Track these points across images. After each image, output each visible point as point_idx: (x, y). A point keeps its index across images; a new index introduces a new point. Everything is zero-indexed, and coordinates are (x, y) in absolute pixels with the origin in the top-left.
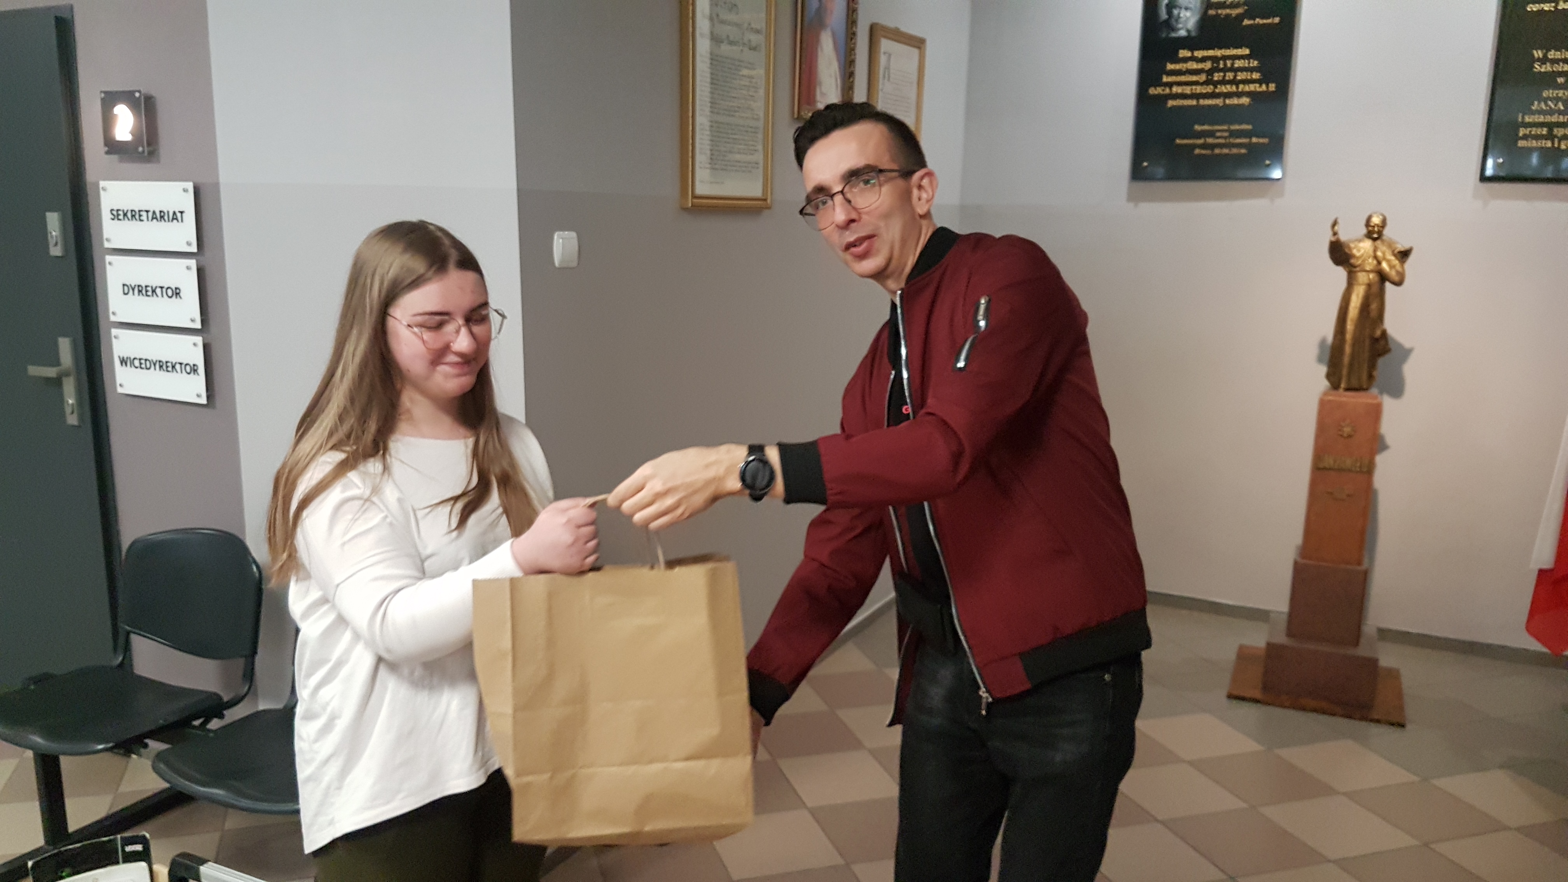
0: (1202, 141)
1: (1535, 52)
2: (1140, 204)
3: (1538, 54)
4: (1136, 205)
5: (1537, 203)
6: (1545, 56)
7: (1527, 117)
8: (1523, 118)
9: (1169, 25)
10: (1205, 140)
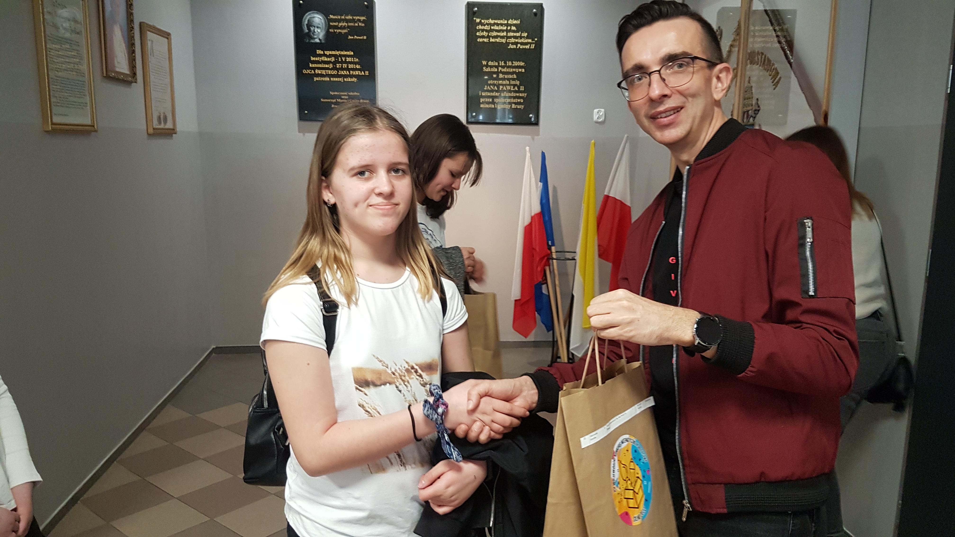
0: (335, 101)
1: (483, 62)
2: (306, 134)
3: (484, 63)
4: (304, 135)
5: (491, 134)
6: (487, 63)
7: (483, 93)
8: (481, 94)
9: (310, 35)
10: (336, 100)
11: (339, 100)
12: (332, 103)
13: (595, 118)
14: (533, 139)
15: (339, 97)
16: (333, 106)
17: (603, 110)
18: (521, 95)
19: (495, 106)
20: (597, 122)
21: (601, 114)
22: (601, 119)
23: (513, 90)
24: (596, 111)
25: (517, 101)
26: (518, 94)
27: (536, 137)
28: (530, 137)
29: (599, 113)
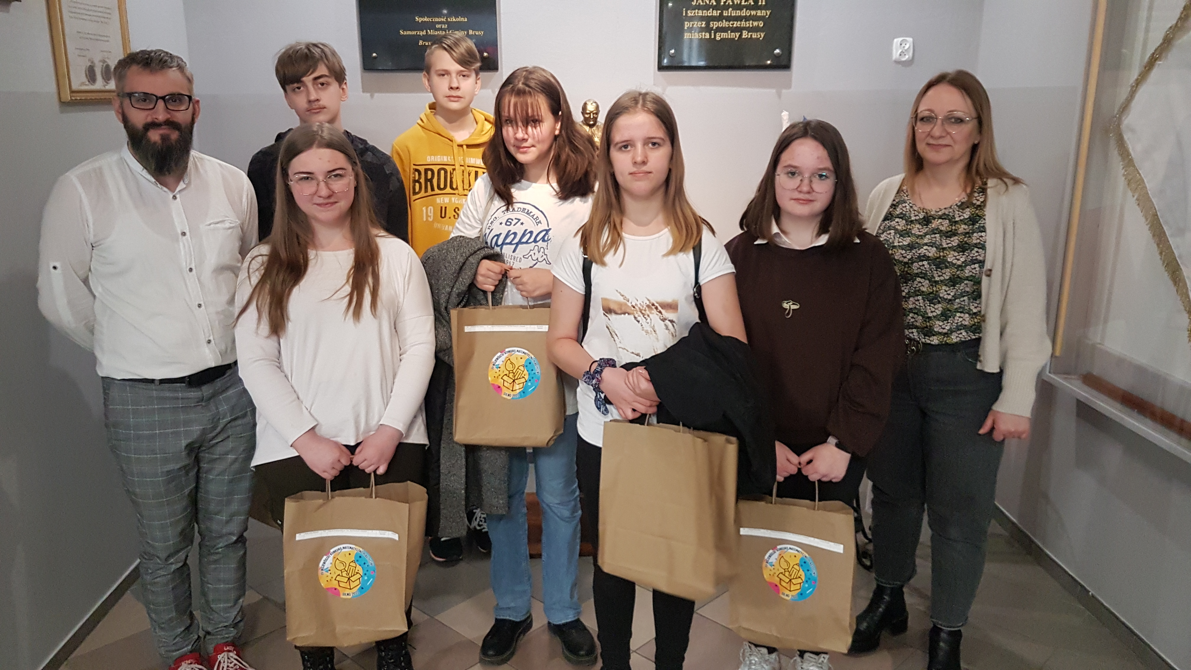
0: (424, 33)
2: (376, 95)
4: (372, 96)
5: (702, 88)
7: (689, 12)
8: (686, 13)
10: (427, 32)
11: (431, 32)
12: (420, 37)
13: (896, 54)
14: (779, 95)
15: (432, 26)
16: (421, 43)
17: (910, 40)
18: (759, 13)
19: (710, 35)
20: (898, 62)
21: (907, 47)
22: (907, 57)
23: (746, 3)
24: (898, 41)
25: (752, 24)
26: (753, 13)
27: (784, 91)
28: (774, 91)
29: (903, 45)
